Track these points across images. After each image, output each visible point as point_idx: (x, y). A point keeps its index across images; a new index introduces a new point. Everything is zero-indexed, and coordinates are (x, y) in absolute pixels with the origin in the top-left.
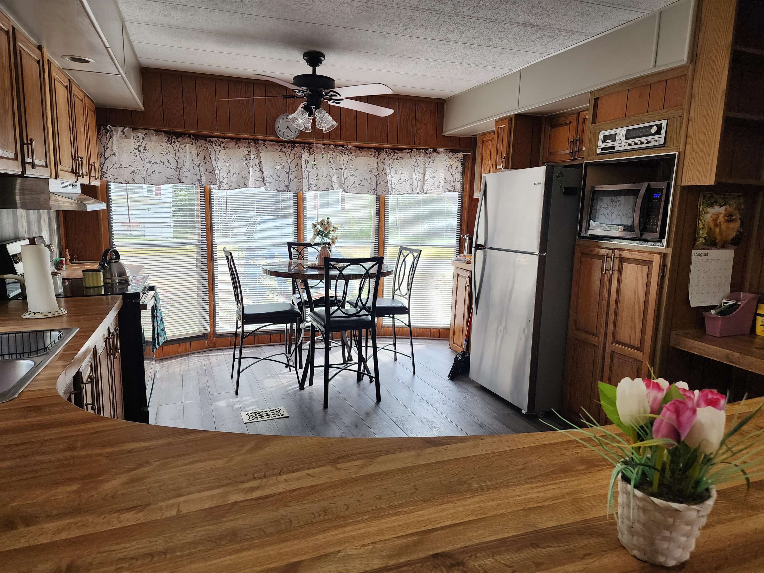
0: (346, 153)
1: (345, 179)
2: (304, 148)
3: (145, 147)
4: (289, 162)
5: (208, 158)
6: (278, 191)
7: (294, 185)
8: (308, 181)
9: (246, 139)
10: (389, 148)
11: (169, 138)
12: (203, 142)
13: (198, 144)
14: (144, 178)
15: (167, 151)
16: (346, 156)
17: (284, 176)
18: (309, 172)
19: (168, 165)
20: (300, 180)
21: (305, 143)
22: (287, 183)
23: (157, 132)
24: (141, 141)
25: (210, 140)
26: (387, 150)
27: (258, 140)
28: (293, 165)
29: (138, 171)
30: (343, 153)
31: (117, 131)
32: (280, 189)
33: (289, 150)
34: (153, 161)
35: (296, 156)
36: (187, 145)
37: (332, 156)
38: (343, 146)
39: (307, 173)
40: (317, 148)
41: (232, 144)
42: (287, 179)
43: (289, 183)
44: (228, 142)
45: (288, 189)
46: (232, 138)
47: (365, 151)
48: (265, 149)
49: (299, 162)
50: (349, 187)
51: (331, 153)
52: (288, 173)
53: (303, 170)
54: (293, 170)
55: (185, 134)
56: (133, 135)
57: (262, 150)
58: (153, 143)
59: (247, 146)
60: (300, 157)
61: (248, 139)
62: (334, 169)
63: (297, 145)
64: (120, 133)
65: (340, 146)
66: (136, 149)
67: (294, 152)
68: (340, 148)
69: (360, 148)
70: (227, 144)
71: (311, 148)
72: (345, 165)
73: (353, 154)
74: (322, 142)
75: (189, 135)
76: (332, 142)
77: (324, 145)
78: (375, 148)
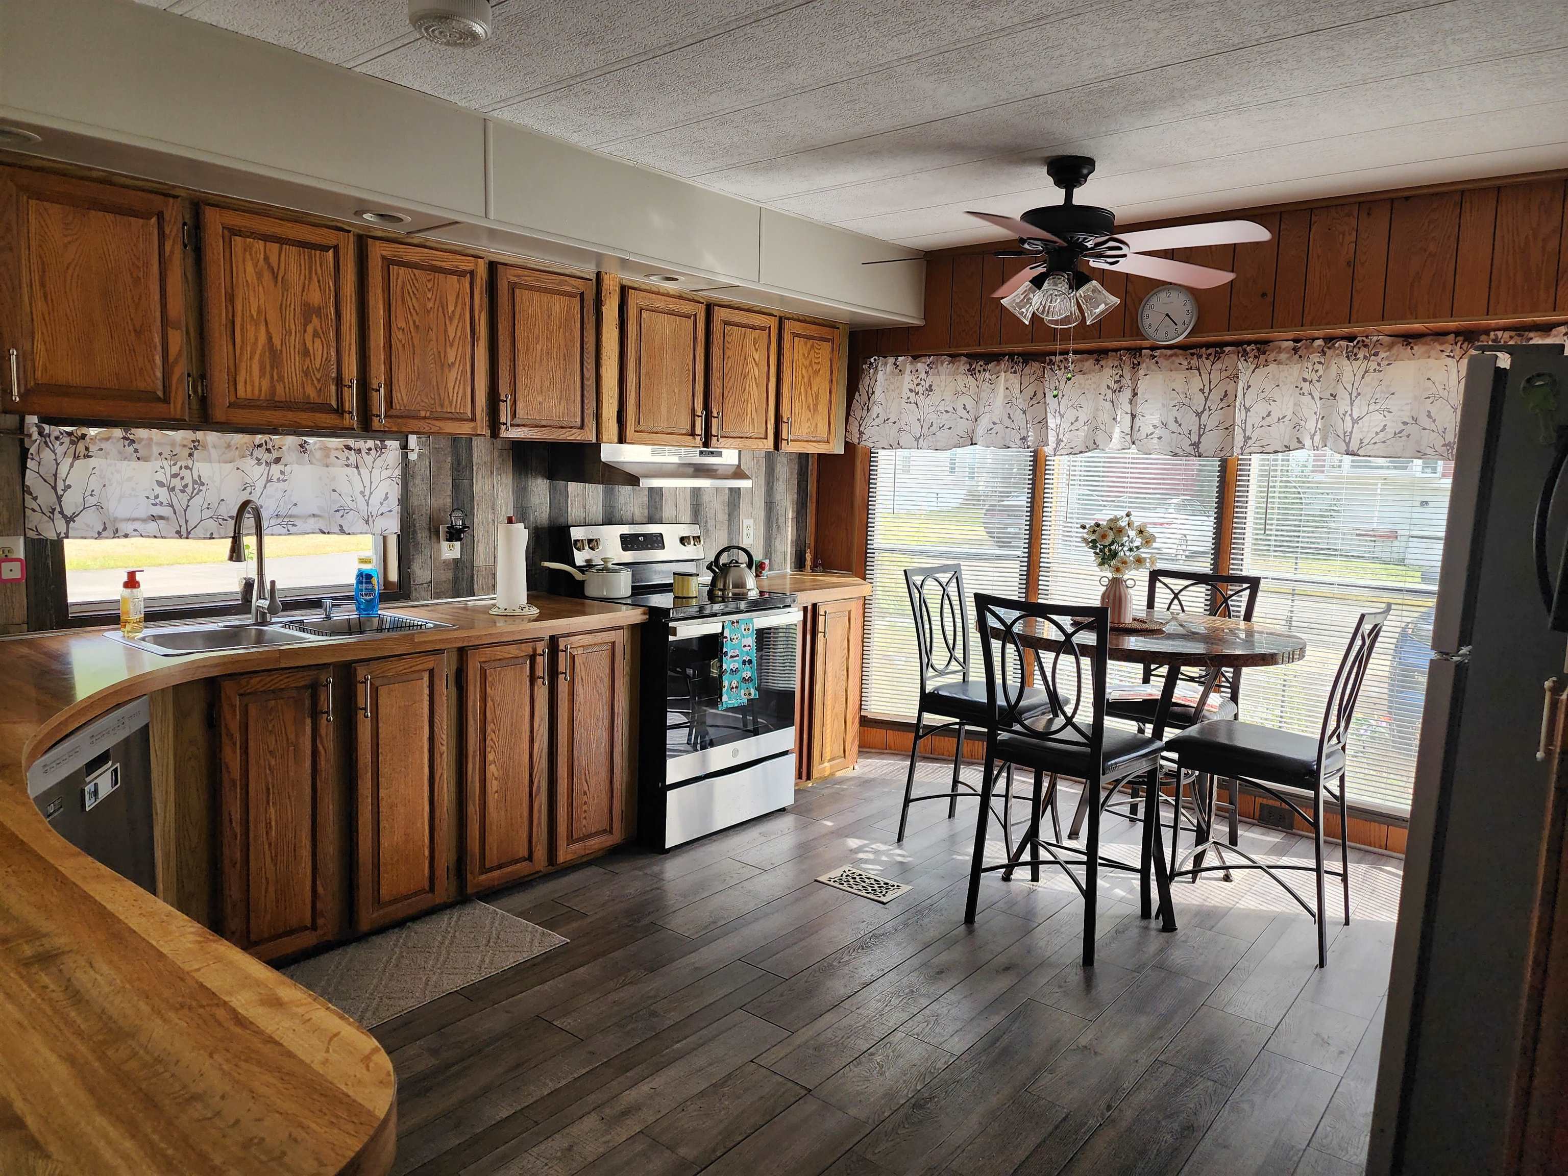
0: (1360, 355)
1: (1355, 422)
2: (1245, 353)
3: (930, 386)
4: (1207, 390)
5: (1040, 395)
6: (1176, 455)
7: (1210, 442)
8: (1244, 431)
9: (1116, 350)
10: (1505, 329)
11: (971, 366)
12: (1036, 365)
13: (1027, 370)
14: (917, 440)
15: (964, 390)
16: (1359, 362)
17: (1190, 422)
18: (1248, 410)
19: (963, 413)
20: (1229, 429)
21: (1249, 343)
22: (1195, 438)
23: (954, 357)
24: (923, 375)
25: (1051, 360)
26: (1500, 334)
27: (1141, 349)
28: (1215, 396)
29: (907, 428)
30: (1351, 356)
31: (886, 364)
32: (1179, 451)
33: (1208, 363)
34: (942, 408)
35: (1224, 374)
36: (1003, 374)
37: (1317, 366)
38: (1351, 338)
39: (1243, 412)
40: (1280, 350)
41: (1089, 364)
42: (1195, 429)
43: (1200, 436)
44: (1082, 361)
45: (1196, 449)
46: (1089, 352)
47: (1426, 344)
48: (1153, 367)
49: (1230, 387)
50: (1366, 441)
51: (1315, 357)
52: (1199, 415)
53: (1238, 404)
54: (1214, 407)
55: (1004, 355)
56: (909, 367)
57: (1148, 368)
58: (943, 377)
59: (1117, 363)
60: (1235, 377)
61: (1120, 350)
62: (1317, 398)
63: (1227, 349)
64: (890, 367)
65: (1343, 338)
66: (911, 390)
67: (1218, 365)
68: (1344, 343)
69: (1409, 339)
70: (1079, 365)
71: (1264, 353)
72: (1356, 385)
73: (1382, 355)
74: (1291, 335)
75: (1011, 355)
76: (1317, 333)
77: (1296, 341)
78: (1457, 333)
